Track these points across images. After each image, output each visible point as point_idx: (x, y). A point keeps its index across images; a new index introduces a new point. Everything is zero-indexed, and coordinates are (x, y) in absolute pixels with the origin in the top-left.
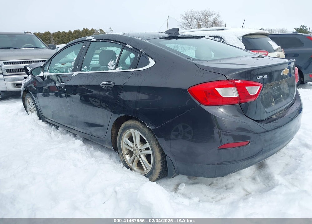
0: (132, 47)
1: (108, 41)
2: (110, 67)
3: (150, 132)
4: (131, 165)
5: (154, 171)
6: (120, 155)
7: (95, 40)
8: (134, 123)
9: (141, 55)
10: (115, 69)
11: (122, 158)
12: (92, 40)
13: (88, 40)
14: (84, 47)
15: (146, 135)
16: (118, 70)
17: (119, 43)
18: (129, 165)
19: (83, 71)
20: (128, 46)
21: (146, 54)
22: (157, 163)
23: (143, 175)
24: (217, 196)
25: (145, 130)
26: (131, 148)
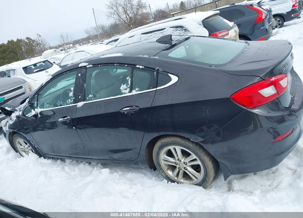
0: (143, 67)
1: (110, 65)
2: (123, 91)
3: (194, 144)
4: (176, 178)
5: (207, 179)
6: (161, 172)
7: (91, 66)
8: (173, 140)
9: (158, 73)
10: (130, 91)
11: (163, 174)
12: (87, 67)
13: (81, 67)
14: (80, 75)
15: (191, 149)
16: (134, 92)
17: (126, 65)
18: (174, 179)
19: (89, 100)
20: (137, 66)
21: (164, 71)
22: (210, 171)
23: (195, 185)
24: (272, 183)
25: (189, 144)
26: (173, 163)
